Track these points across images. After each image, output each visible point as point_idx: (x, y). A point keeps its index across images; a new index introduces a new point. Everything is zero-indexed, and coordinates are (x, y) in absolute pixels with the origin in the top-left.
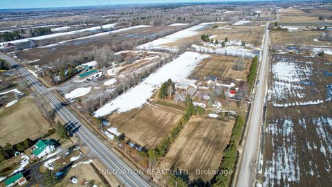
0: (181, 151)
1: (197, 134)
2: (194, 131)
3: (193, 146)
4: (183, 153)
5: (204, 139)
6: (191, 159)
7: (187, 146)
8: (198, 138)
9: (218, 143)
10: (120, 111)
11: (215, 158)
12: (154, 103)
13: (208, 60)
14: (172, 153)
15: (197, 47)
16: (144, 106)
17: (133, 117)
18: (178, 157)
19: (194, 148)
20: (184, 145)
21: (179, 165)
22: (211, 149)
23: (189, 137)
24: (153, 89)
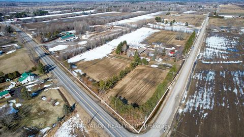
0: (125, 86)
1: (139, 76)
2: (137, 75)
3: (135, 83)
4: (127, 87)
5: (144, 80)
6: (132, 91)
7: (131, 83)
8: (140, 79)
9: (154, 82)
10: (86, 60)
11: (150, 91)
12: (112, 57)
13: (159, 33)
14: (118, 86)
15: (151, 25)
16: (104, 58)
17: (94, 64)
18: (122, 89)
19: (136, 85)
20: (128, 83)
21: (122, 94)
22: (148, 86)
23: (133, 78)
24: (113, 48)
